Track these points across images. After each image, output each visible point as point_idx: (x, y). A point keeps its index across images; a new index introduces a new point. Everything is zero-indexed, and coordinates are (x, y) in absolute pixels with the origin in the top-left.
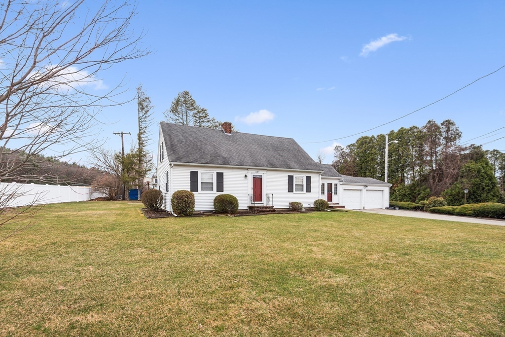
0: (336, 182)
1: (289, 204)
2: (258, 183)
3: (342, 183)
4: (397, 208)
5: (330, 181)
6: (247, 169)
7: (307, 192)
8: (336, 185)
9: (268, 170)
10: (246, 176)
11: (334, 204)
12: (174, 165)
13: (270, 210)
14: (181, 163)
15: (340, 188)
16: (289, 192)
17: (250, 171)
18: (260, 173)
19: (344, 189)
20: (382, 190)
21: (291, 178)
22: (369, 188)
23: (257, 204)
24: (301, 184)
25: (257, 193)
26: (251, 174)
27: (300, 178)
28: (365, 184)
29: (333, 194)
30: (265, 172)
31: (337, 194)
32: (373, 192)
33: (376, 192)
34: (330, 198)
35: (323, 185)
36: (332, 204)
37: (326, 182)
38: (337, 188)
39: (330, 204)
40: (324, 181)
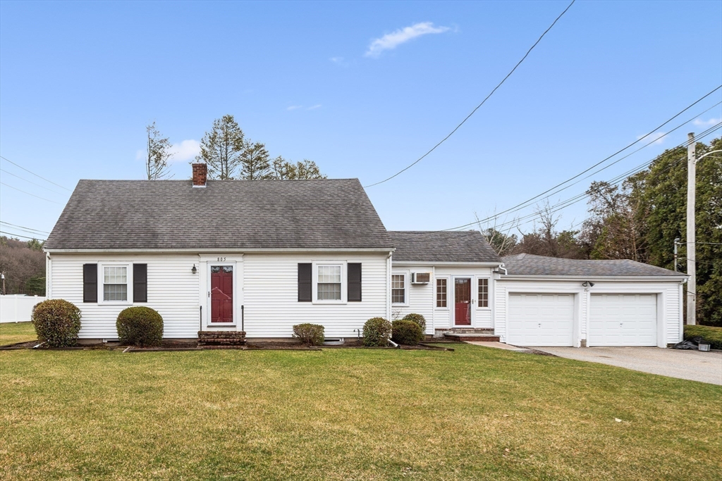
0: (485, 274)
1: (296, 328)
2: (222, 283)
3: (499, 277)
4: (704, 347)
5: (463, 274)
6: (198, 254)
7: (349, 300)
8: (483, 283)
9: (245, 254)
10: (194, 269)
11: (477, 331)
12: (51, 254)
13: (238, 341)
14: (63, 251)
15: (498, 291)
16: (299, 300)
17: (204, 259)
18: (227, 261)
19: (511, 294)
20: (656, 294)
21: (305, 271)
22: (598, 288)
23: (222, 327)
24: (336, 281)
25: (222, 305)
26: (205, 266)
27: (329, 269)
28: (586, 278)
29: (474, 306)
30: (239, 259)
31: (486, 305)
32: (621, 297)
33: (632, 298)
34: (463, 315)
35: (442, 284)
36: (469, 330)
37: (451, 277)
38: (486, 289)
39: (464, 332)
40: (442, 274)
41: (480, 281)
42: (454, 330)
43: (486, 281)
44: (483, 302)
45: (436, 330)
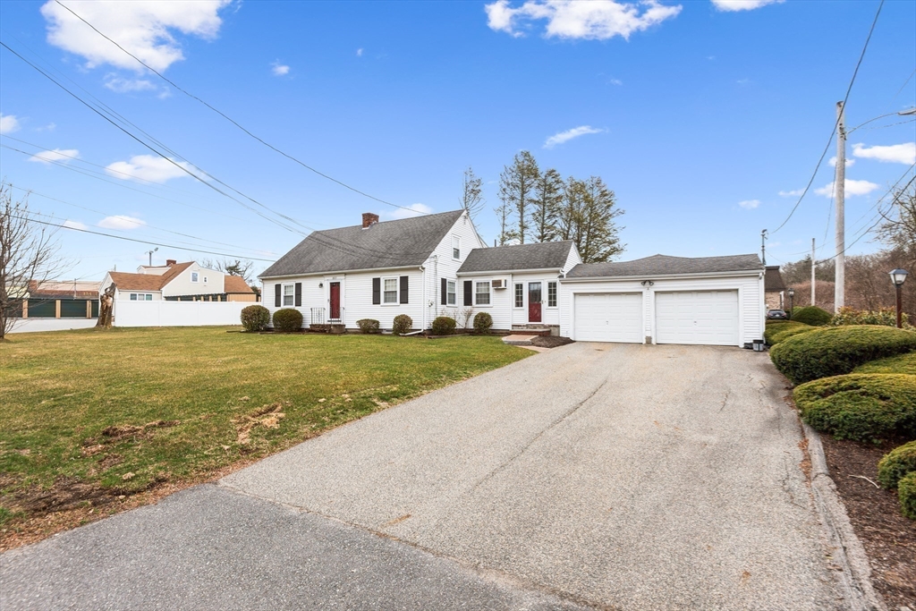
0: (554, 278)
2: (336, 293)
3: (564, 280)
5: (535, 279)
6: (322, 276)
8: (552, 287)
10: (321, 285)
11: (546, 326)
15: (564, 292)
16: (373, 304)
17: (326, 278)
18: (338, 279)
19: (575, 294)
21: (376, 282)
22: (662, 286)
23: (335, 322)
24: (394, 289)
26: (327, 282)
27: (390, 281)
29: (545, 306)
30: (343, 277)
31: (555, 305)
32: (695, 295)
33: (708, 295)
34: (535, 315)
35: (519, 287)
36: (539, 326)
37: (525, 281)
38: (555, 292)
39: (535, 328)
40: (519, 280)
41: (550, 285)
42: (527, 326)
43: (555, 284)
44: (553, 302)
45: (513, 326)
